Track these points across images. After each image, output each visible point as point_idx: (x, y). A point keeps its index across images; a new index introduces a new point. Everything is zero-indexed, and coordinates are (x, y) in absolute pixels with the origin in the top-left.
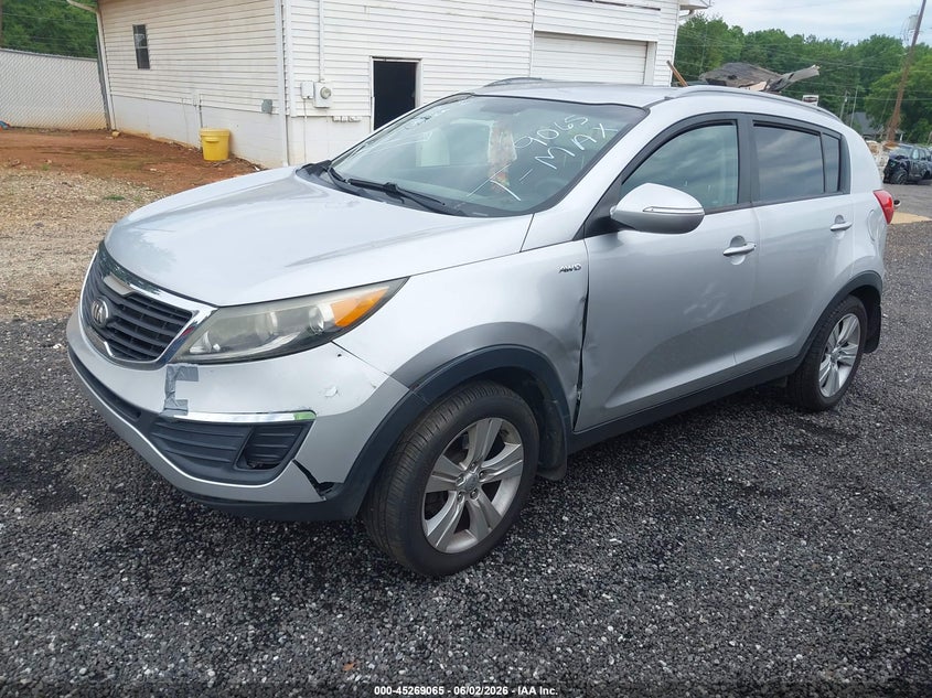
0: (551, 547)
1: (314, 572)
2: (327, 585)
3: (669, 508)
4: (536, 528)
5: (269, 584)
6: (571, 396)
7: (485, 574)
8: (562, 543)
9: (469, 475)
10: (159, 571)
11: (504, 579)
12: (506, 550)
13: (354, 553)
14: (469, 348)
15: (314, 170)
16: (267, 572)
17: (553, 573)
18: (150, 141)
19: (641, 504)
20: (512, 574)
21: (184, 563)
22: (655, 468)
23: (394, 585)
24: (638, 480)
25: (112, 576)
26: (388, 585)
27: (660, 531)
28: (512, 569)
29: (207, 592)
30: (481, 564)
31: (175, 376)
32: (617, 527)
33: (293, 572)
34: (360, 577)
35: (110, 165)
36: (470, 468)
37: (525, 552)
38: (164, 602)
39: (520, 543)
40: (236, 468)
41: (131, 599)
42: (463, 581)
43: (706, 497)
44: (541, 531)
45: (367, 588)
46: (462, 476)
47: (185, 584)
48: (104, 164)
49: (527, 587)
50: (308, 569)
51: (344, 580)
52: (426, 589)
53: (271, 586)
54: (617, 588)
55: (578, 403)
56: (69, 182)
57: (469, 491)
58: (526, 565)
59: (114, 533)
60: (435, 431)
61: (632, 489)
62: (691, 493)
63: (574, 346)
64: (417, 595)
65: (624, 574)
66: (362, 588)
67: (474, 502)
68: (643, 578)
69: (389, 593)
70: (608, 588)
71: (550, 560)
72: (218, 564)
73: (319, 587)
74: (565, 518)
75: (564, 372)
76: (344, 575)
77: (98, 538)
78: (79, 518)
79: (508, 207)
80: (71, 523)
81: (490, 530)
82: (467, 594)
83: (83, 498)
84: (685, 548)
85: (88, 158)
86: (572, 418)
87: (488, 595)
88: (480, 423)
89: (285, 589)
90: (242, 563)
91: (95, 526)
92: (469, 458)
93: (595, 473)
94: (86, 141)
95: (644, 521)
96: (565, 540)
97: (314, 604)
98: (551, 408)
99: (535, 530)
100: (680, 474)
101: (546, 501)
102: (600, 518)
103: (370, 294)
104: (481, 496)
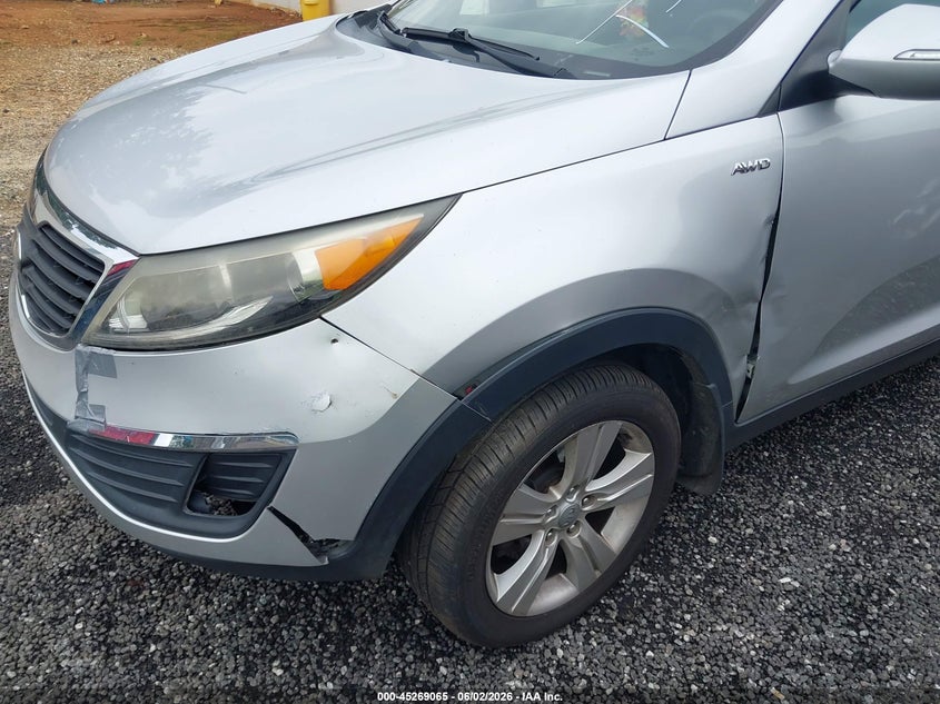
0: (689, 592)
1: (339, 624)
2: (353, 649)
3: (869, 522)
4: (668, 554)
5: (273, 643)
6: (736, 374)
7: (587, 638)
8: (706, 583)
9: (565, 506)
10: (128, 613)
11: (618, 649)
12: (622, 594)
13: (400, 591)
14: (564, 322)
15: (365, 20)
16: (274, 620)
17: (693, 641)
18: (252, 8)
19: (826, 513)
20: (628, 642)
21: (162, 602)
22: (845, 451)
23: (450, 655)
24: (820, 470)
25: (65, 618)
26: (441, 654)
27: (858, 565)
28: (629, 631)
29: (185, 656)
30: (583, 621)
31: (86, 367)
32: (792, 558)
33: (310, 623)
34: (403, 635)
35: (204, 36)
36: (567, 494)
37: (649, 601)
38: (122, 670)
39: (641, 583)
40: (188, 511)
41: (79, 662)
42: (554, 651)
43: (926, 504)
44: (675, 561)
45: (410, 658)
46: (554, 508)
47: (158, 639)
48: (199, 36)
49: (651, 668)
50: (330, 617)
51: (378, 642)
52: (497, 663)
53: (274, 645)
54: (794, 677)
55: (748, 381)
56: (158, 58)
57: (566, 525)
58: (651, 625)
59: (85, 542)
60: (504, 455)
61: (812, 487)
62: (903, 496)
63: (747, 297)
64: (483, 675)
65: (804, 648)
66: (403, 656)
67: (573, 540)
68: (835, 657)
69: (443, 670)
70: (779, 675)
71: (688, 617)
72: (209, 602)
73: (342, 653)
74: (713, 540)
75: (729, 339)
76: (380, 631)
77: (61, 551)
78: (45, 518)
79: (644, 61)
80: (34, 525)
81: (598, 574)
82: (559, 678)
83: (61, 483)
84: (900, 600)
85: (184, 29)
86: (735, 408)
87: (590, 682)
88: (584, 434)
89: (293, 653)
90: (241, 605)
91: (63, 530)
92: (566, 482)
93: (757, 459)
94: (187, 12)
95: (833, 547)
96: (711, 579)
97: (330, 685)
98: (703, 395)
99: (667, 559)
100: (883, 461)
101: (685, 506)
102: (764, 539)
103: (388, 229)
104: (585, 530)
